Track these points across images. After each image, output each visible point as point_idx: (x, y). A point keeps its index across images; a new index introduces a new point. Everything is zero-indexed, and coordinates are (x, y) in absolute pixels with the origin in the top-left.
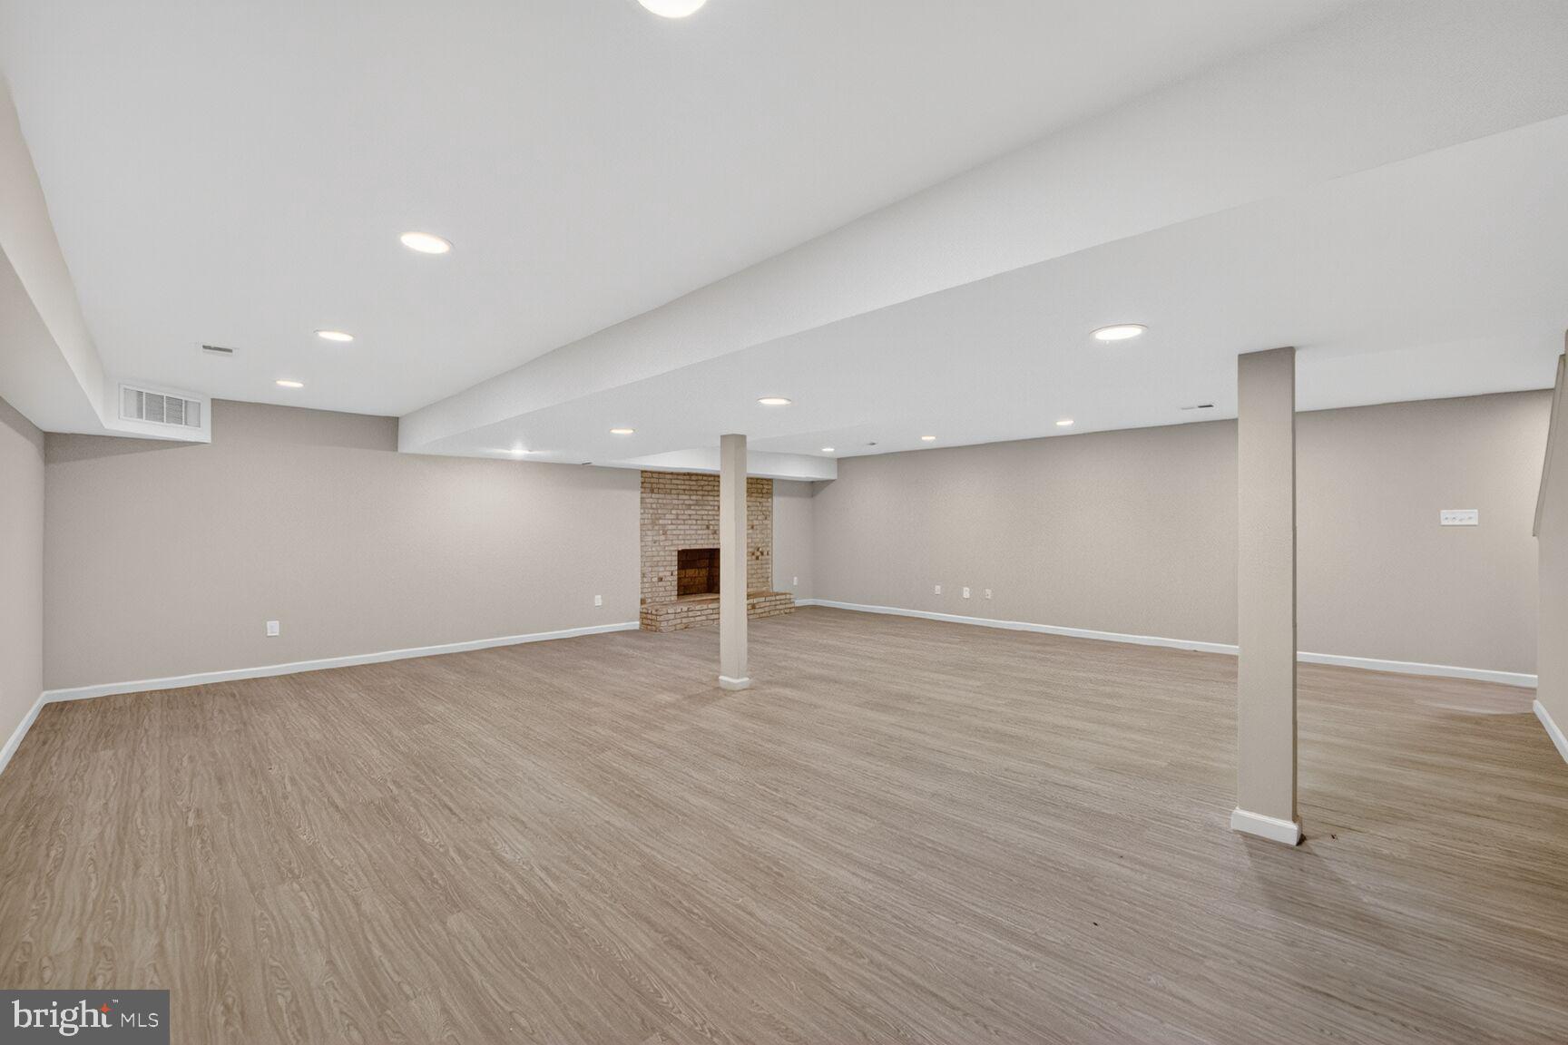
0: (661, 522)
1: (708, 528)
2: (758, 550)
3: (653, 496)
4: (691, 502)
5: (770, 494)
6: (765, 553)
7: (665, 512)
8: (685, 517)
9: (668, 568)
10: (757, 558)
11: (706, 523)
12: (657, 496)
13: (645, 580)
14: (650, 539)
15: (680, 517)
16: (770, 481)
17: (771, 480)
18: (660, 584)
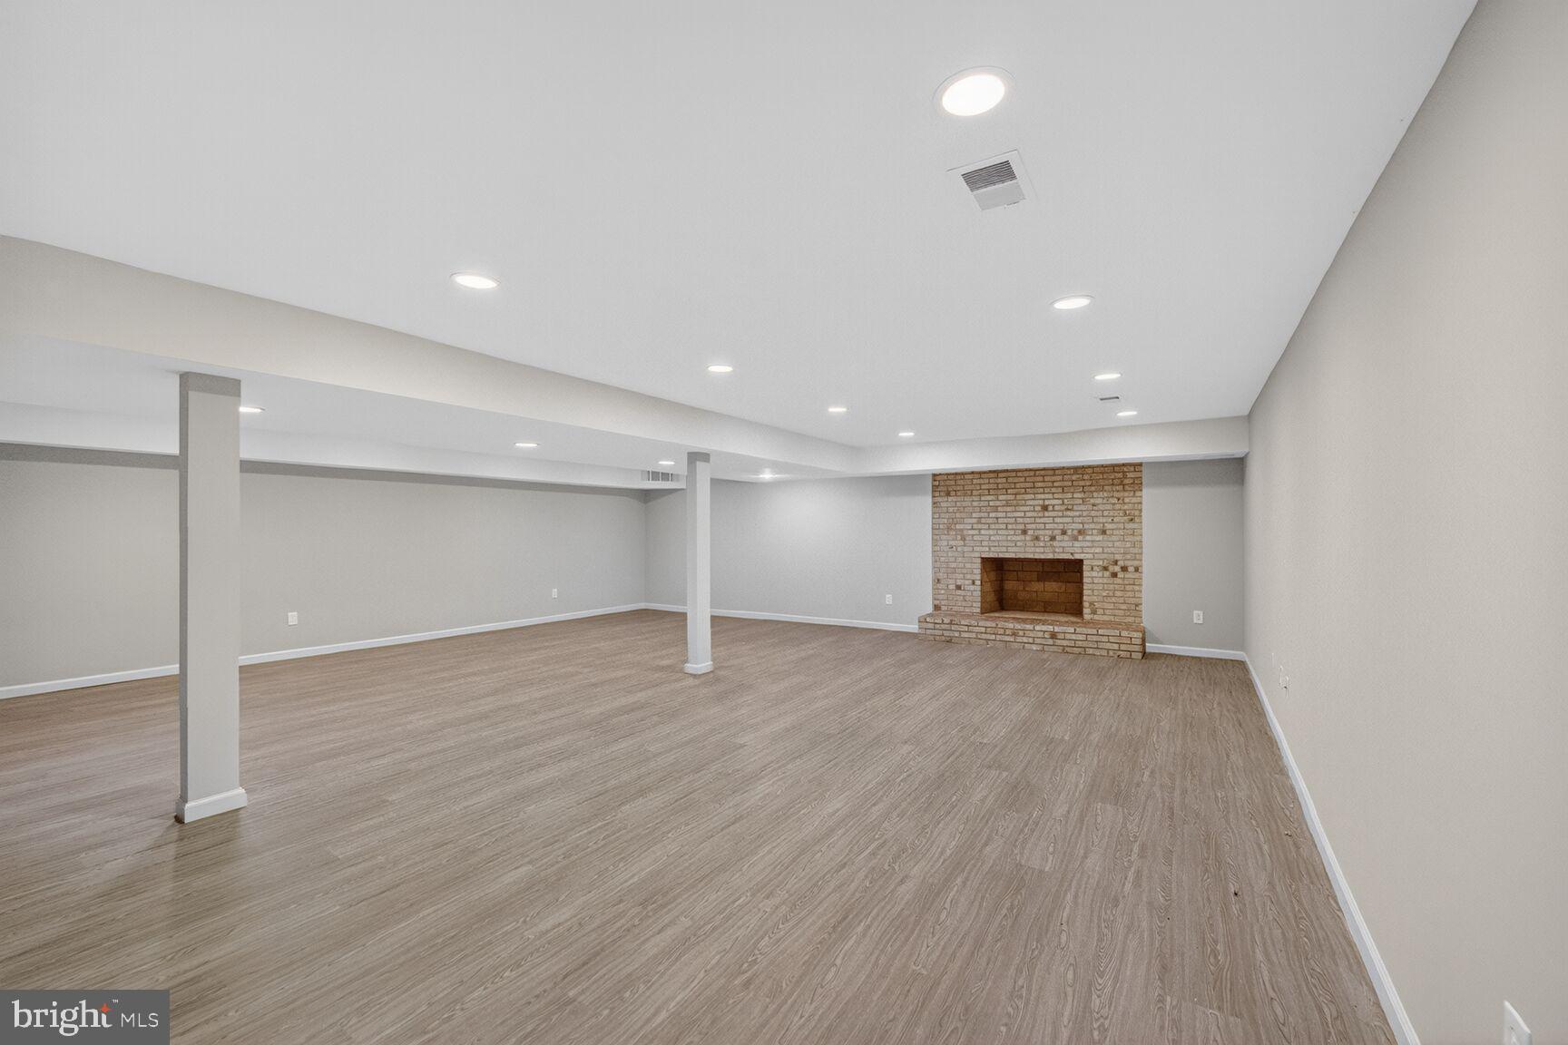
0: (957, 527)
1: (1024, 532)
2: (1116, 563)
3: (950, 499)
4: (998, 503)
5: (1137, 485)
6: (1131, 569)
7: (963, 515)
8: (990, 521)
9: (969, 576)
10: (1114, 575)
11: (1022, 527)
12: (954, 499)
13: (940, 586)
14: (945, 543)
15: (983, 521)
16: (1137, 466)
17: (1140, 465)
18: (959, 592)
